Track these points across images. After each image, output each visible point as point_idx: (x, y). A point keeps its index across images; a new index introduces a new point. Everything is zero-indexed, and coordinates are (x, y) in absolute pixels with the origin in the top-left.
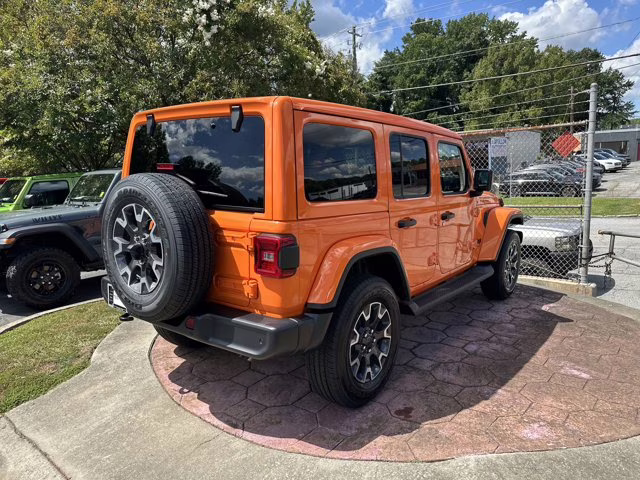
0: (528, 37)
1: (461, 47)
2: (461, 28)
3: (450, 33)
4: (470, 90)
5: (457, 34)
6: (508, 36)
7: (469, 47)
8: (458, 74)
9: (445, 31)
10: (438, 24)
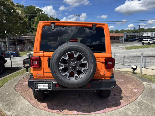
0: (45, 13)
1: (30, 13)
2: (29, 8)
3: (27, 9)
4: (34, 24)
5: (29, 10)
6: (41, 13)
7: (32, 13)
8: (30, 19)
9: (25, 8)
10: (23, 6)
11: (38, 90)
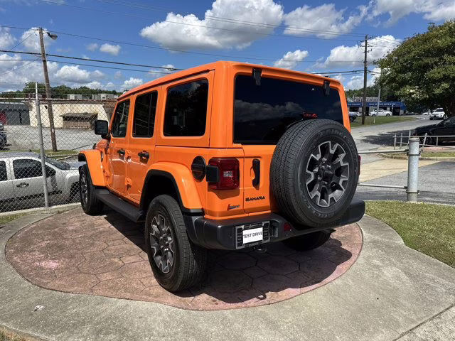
11: (243, 247)
